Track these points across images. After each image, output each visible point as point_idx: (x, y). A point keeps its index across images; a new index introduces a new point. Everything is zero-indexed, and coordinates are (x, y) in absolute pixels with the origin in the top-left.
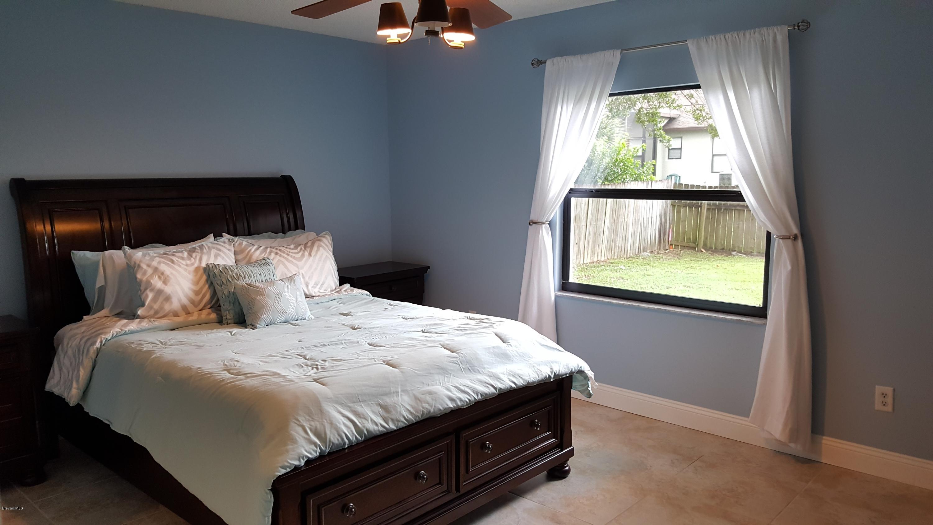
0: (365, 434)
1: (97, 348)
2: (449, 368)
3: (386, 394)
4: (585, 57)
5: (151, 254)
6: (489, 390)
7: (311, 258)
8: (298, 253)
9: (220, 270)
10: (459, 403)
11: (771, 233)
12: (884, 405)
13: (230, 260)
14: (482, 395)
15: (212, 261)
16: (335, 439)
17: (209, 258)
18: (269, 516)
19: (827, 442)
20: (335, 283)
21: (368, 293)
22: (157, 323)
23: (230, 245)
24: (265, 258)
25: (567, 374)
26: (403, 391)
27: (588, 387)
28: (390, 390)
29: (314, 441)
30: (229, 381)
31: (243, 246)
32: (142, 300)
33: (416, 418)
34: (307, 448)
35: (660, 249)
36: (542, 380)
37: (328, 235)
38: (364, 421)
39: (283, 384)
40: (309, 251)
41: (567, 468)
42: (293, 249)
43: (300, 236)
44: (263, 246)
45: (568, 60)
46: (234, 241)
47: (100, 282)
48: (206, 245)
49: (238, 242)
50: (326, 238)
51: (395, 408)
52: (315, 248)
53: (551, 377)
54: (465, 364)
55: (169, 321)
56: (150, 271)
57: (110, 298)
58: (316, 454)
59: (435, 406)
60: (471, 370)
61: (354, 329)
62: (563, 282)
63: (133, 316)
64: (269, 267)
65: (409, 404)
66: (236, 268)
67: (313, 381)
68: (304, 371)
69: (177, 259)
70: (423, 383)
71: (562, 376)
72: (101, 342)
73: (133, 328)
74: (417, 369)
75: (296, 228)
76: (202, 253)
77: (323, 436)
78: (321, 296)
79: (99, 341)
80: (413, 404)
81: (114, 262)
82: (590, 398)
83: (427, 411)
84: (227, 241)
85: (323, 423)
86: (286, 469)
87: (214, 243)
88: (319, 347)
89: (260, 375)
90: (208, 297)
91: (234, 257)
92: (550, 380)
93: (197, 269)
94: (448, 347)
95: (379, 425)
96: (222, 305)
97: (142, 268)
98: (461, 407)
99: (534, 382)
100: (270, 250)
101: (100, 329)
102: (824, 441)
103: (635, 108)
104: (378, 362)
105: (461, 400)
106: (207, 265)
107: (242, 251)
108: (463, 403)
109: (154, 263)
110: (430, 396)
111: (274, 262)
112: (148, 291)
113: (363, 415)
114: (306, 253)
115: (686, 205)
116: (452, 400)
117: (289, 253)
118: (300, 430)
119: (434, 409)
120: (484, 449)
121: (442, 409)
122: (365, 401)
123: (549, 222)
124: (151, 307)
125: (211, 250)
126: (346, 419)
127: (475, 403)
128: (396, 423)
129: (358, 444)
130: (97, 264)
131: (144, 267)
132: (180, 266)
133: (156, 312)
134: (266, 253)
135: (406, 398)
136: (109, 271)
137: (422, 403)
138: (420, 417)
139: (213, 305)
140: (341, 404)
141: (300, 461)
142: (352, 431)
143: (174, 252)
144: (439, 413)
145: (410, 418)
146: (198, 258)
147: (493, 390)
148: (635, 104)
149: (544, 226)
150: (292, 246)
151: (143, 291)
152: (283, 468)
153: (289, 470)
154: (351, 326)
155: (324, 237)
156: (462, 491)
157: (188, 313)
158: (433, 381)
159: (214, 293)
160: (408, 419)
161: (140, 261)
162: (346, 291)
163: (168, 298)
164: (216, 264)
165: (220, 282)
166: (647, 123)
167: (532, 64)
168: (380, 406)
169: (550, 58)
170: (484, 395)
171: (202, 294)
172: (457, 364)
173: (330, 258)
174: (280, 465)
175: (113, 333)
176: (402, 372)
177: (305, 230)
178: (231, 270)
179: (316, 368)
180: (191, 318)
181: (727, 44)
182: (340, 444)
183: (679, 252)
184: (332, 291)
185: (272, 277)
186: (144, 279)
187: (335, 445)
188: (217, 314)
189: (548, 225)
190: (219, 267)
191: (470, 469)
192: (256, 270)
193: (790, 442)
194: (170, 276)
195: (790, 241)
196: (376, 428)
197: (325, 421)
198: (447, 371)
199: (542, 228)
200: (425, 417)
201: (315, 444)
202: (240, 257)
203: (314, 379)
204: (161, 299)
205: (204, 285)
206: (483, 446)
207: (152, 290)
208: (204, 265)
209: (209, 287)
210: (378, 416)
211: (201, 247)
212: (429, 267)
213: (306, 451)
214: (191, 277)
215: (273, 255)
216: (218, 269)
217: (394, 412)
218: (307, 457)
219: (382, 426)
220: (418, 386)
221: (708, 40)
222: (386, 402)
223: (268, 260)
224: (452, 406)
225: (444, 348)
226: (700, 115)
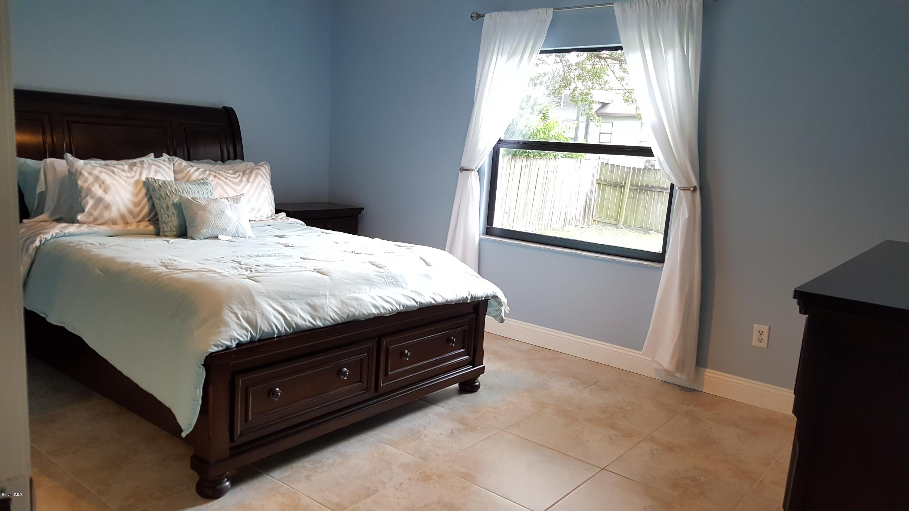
0: (293, 327)
1: (37, 247)
2: (375, 281)
3: (315, 296)
4: (520, 13)
5: (92, 163)
6: (411, 302)
7: (249, 184)
8: (237, 178)
9: (159, 184)
10: (382, 311)
11: (674, 185)
12: (760, 341)
13: (170, 177)
14: (403, 307)
15: (152, 175)
16: (266, 328)
17: (149, 173)
18: (201, 389)
19: (709, 374)
20: (272, 211)
21: (303, 223)
22: (96, 229)
23: (170, 164)
24: (203, 178)
25: (483, 297)
26: (331, 295)
27: (501, 312)
28: (319, 293)
29: (245, 326)
30: (166, 274)
31: (183, 166)
32: (83, 206)
33: (341, 319)
34: (239, 332)
35: (584, 224)
36: (459, 300)
37: (267, 165)
38: (293, 316)
39: (218, 278)
40: (247, 178)
41: (477, 384)
42: (231, 174)
43: (238, 165)
44: (202, 168)
45: (505, 15)
46: (174, 161)
47: (41, 188)
48: (147, 161)
49: (178, 162)
50: (265, 168)
51: (323, 308)
52: (253, 176)
53: (468, 298)
54: (390, 279)
55: (108, 228)
56: (91, 179)
57: (50, 203)
58: (247, 338)
59: (360, 311)
60: (396, 285)
61: (286, 246)
62: (487, 227)
63: (73, 221)
64: (207, 186)
65: (336, 306)
66: (175, 184)
67: (247, 278)
68: (238, 271)
69: (118, 170)
70: (350, 291)
71: (478, 299)
72: (41, 241)
73: (72, 231)
74: (345, 277)
75: (235, 158)
76: (143, 167)
77: (254, 323)
78: (257, 221)
79: (38, 240)
80: (340, 306)
81: (55, 170)
82: (502, 323)
83: (352, 314)
84: (166, 159)
85: (255, 313)
86: (218, 348)
87: (154, 160)
88: (254, 257)
89: (196, 271)
90: (146, 210)
91: (173, 175)
92: (467, 301)
93: (137, 182)
94: (375, 264)
95: (307, 321)
96: (160, 218)
97: (84, 175)
98: (384, 314)
99: (452, 301)
100: (209, 173)
101: (39, 230)
102: (706, 373)
103: (570, 87)
104: (308, 269)
105: (384, 308)
106: (147, 179)
107: (182, 171)
108: (386, 311)
109: (96, 172)
110: (355, 301)
111: (213, 184)
112: (88, 198)
113: (292, 310)
114: (245, 179)
115: (611, 184)
116: (376, 307)
117: (227, 177)
118: (233, 316)
119: (359, 313)
120: (403, 357)
121: (366, 313)
122: (296, 299)
123: (479, 169)
124: (90, 214)
125: (151, 166)
126: (276, 312)
127: (397, 313)
128: (323, 321)
129: (287, 335)
130: (38, 172)
131: (86, 174)
132: (120, 177)
133: (96, 220)
134: (205, 175)
135: (333, 301)
136: (50, 178)
137: (348, 307)
138: (346, 318)
139: (152, 218)
140: (273, 299)
141: (231, 342)
142: (281, 323)
143: (115, 164)
144: (363, 317)
145: (336, 319)
146: (138, 172)
147: (414, 303)
148: (570, 83)
149: (473, 172)
150: (231, 172)
151: (83, 198)
152: (216, 346)
153: (221, 349)
154: (285, 245)
155: (262, 166)
156: (380, 392)
157: (127, 223)
158: (359, 290)
159: (153, 207)
160: (335, 319)
161: (82, 169)
162: (281, 219)
163: (107, 207)
164: (156, 178)
165: (159, 197)
166: (580, 103)
167: (472, 17)
168: (309, 305)
169: (488, 13)
170: (406, 307)
171: (141, 206)
172: (383, 278)
173: (268, 186)
174: (213, 343)
175: (52, 233)
176: (331, 279)
177: (243, 160)
178: (170, 185)
179: (249, 270)
180: (129, 228)
181: (649, 9)
182: (270, 332)
183: (601, 228)
184: (268, 217)
185: (210, 196)
186: (85, 186)
187: (265, 333)
188: (155, 227)
189: (477, 172)
190: (158, 182)
191: (389, 372)
192: (194, 188)
193: (676, 371)
194: (111, 185)
195: (689, 192)
196: (304, 323)
197: (257, 311)
198: (373, 283)
199: (471, 174)
200: (350, 319)
201: (247, 330)
202: (179, 176)
203: (247, 277)
204: (100, 207)
205: (143, 198)
206: (402, 354)
207: (92, 197)
208: (144, 179)
209: (149, 200)
210: (306, 313)
211: (142, 163)
212: (363, 209)
213: (238, 334)
214: (131, 188)
215: (211, 178)
216: (157, 184)
217: (321, 312)
218: (238, 339)
219: (310, 322)
220: (346, 292)
221: (632, 5)
222: (315, 303)
223: (206, 181)
224: (376, 313)
225: (372, 264)
226: (630, 97)
